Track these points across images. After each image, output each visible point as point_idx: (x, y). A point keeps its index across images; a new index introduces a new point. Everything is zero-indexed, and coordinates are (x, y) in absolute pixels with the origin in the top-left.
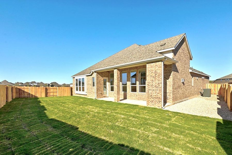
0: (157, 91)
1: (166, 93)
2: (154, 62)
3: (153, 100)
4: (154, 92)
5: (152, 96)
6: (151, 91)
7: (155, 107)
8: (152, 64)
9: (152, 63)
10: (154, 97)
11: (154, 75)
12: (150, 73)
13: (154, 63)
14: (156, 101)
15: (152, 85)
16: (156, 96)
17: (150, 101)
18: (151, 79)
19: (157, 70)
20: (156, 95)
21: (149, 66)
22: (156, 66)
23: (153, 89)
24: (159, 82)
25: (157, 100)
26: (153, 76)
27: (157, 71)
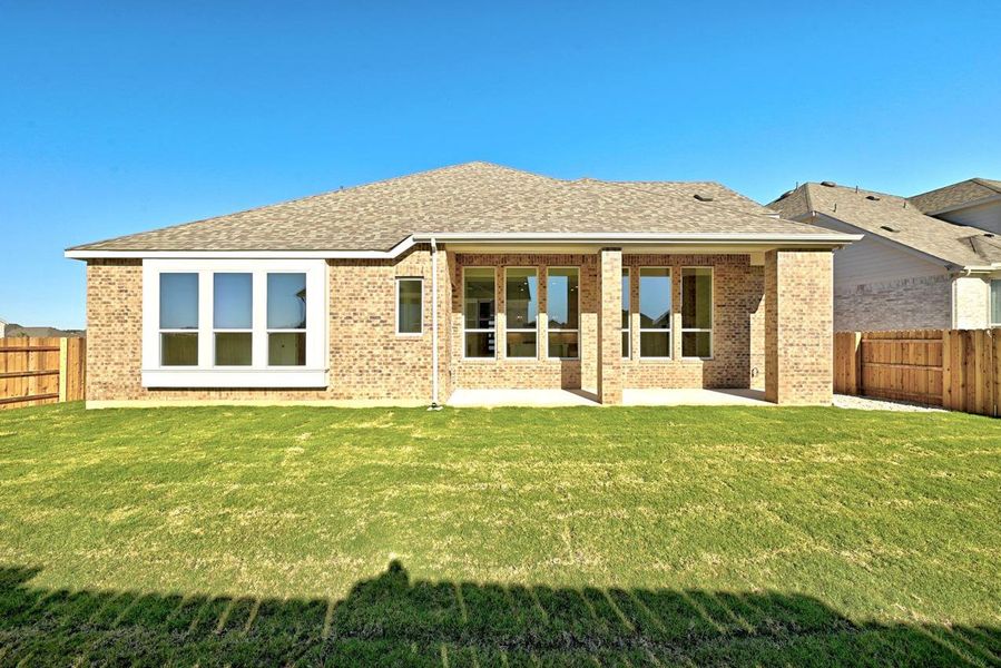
0: (816, 348)
1: (749, 355)
2: (806, 250)
3: (803, 379)
4: (806, 353)
5: (801, 367)
6: (796, 348)
7: (810, 404)
8: (799, 254)
9: (800, 250)
10: (807, 371)
11: (807, 292)
12: (793, 284)
13: (805, 253)
14: (813, 383)
15: (799, 330)
16: (814, 367)
17: (789, 386)
18: (795, 307)
19: (816, 277)
20: (813, 364)
21: (789, 261)
22: (815, 265)
23: (804, 341)
24: (823, 318)
25: (815, 379)
26: (802, 296)
27: (817, 281)
